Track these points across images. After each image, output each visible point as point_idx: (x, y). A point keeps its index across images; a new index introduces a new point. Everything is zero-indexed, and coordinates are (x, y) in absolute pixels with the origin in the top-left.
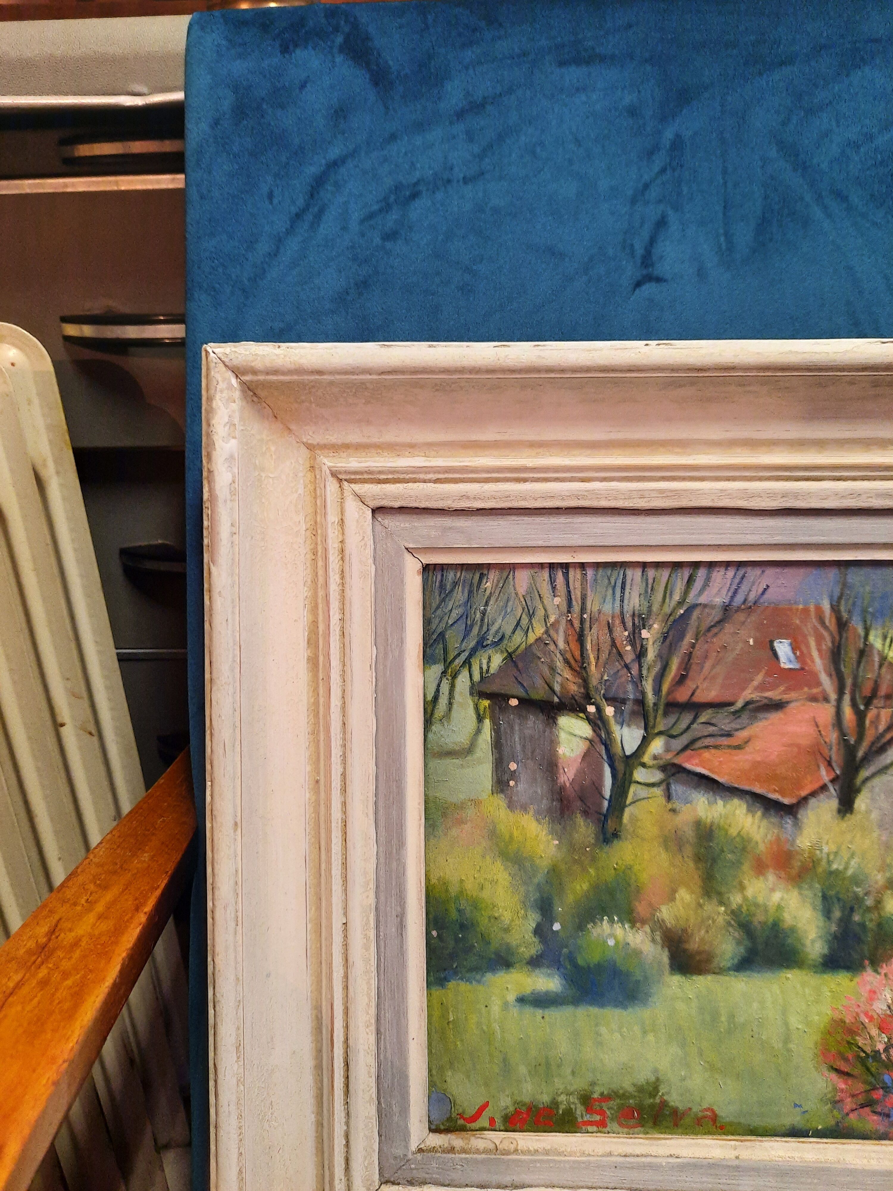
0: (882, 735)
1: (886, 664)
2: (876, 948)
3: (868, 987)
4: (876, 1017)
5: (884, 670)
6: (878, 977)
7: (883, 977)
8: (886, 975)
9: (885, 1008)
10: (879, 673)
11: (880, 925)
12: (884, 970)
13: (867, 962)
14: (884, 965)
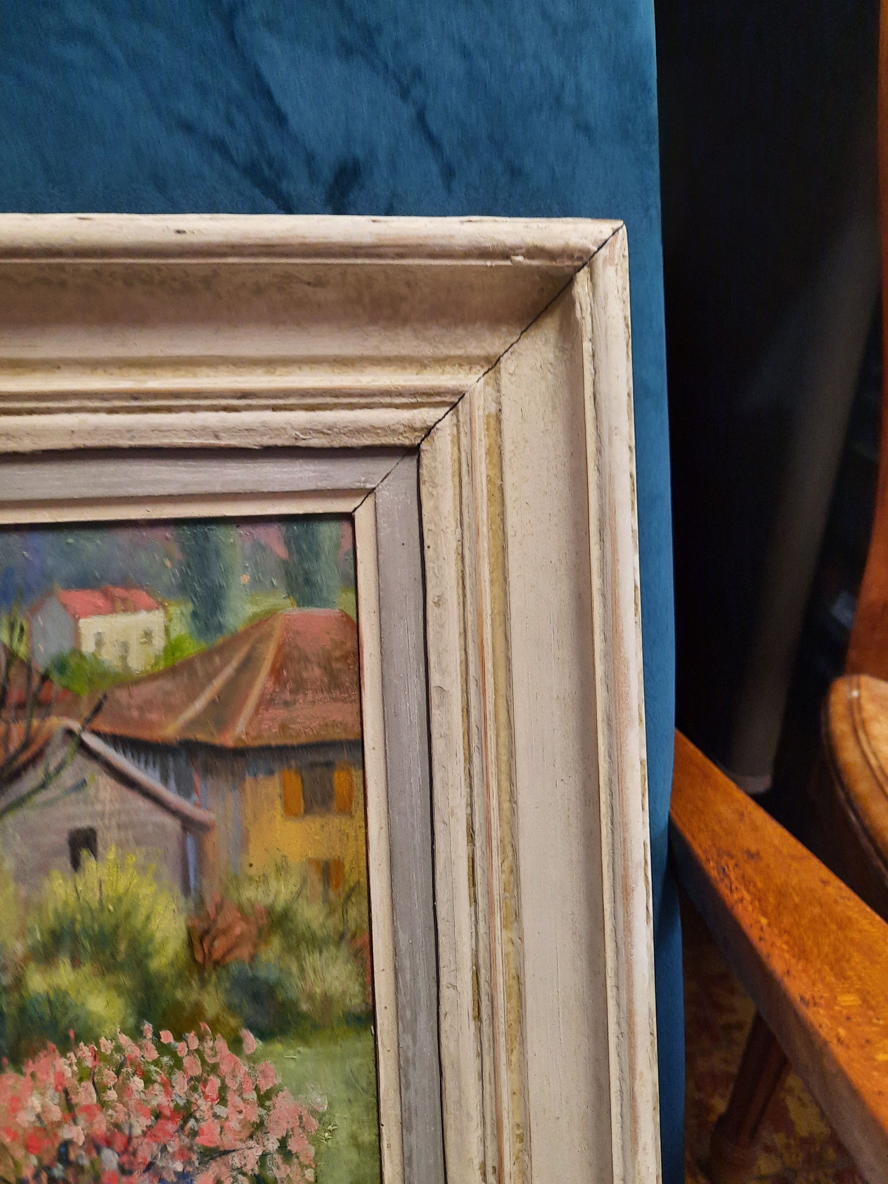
0: (15, 757)
1: (16, 663)
2: (18, 1040)
3: (9, 1094)
4: (20, 1132)
5: (13, 671)
6: (22, 1078)
7: (29, 1077)
8: (33, 1075)
9: (33, 1118)
10: (7, 674)
11: (22, 1010)
12: (30, 1067)
13: (5, 1061)
14: (31, 1062)
